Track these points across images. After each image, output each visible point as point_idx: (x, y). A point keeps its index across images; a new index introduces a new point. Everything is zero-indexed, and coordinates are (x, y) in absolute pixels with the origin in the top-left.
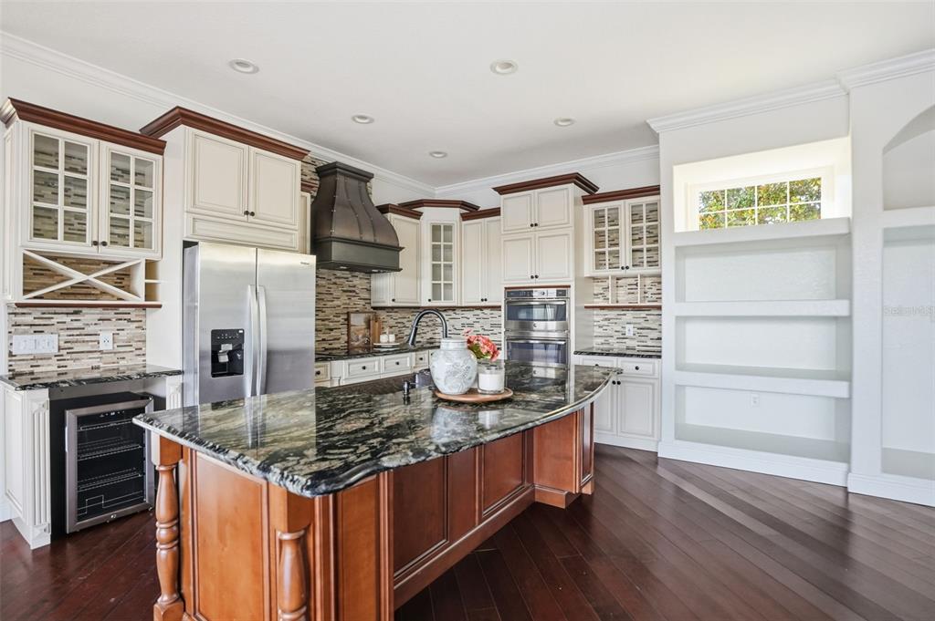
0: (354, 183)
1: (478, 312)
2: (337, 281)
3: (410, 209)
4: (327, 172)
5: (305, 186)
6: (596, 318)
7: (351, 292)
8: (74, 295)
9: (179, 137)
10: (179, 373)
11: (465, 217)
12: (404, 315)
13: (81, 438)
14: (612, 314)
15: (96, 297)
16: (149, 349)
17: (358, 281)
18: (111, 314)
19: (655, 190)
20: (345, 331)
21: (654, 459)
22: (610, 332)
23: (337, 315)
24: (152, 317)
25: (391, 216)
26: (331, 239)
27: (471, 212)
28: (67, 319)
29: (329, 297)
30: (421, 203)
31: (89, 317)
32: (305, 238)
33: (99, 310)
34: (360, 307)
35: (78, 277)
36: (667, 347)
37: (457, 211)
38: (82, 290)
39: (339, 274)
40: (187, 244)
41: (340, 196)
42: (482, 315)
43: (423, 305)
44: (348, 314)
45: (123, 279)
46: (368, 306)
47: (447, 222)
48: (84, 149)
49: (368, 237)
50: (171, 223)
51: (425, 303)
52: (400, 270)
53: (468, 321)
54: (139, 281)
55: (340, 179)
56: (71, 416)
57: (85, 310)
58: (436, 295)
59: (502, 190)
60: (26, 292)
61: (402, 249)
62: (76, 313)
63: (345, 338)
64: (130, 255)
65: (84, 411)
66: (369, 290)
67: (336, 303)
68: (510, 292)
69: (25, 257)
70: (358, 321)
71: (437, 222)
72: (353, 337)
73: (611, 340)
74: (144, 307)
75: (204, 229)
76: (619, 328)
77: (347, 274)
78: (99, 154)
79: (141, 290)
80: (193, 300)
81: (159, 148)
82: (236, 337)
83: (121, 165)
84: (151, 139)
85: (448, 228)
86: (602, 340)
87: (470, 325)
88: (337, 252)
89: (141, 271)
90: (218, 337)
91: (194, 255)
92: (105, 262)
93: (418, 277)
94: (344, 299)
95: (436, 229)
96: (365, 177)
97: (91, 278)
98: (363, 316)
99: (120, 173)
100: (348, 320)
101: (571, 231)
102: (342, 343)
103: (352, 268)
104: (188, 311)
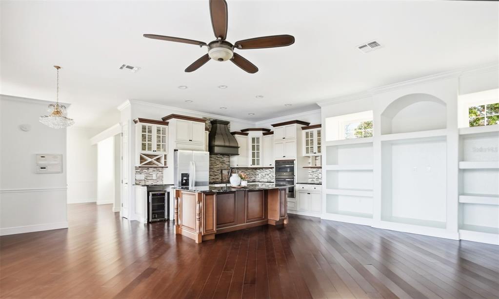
0: (223, 126)
1: (270, 169)
2: (218, 159)
3: (244, 132)
4: (214, 123)
5: (206, 129)
6: (309, 171)
7: (223, 163)
8: (150, 164)
9: (172, 121)
10: (173, 185)
11: (264, 134)
12: (243, 170)
13: (153, 199)
14: (314, 170)
15: (152, 165)
16: (164, 179)
17: (225, 159)
18: (155, 169)
19: (320, 126)
20: (220, 176)
21: (319, 221)
22: (314, 177)
23: (218, 170)
24: (165, 170)
25: (236, 136)
26: (214, 146)
27: (267, 132)
28: (146, 170)
29: (215, 164)
30: (248, 130)
31: (151, 170)
32: (207, 146)
33: (153, 168)
34: (226, 168)
35: (149, 160)
36: (324, 181)
37: (261, 132)
38: (150, 163)
39: (218, 156)
40: (175, 150)
41: (218, 131)
42: (272, 171)
43: (249, 167)
44: (222, 170)
45: (158, 160)
46: (229, 168)
47: (258, 137)
48: (151, 127)
49: (227, 144)
50: (171, 145)
51: (250, 166)
52: (238, 155)
53: (267, 173)
54: (163, 160)
55: (218, 125)
56: (151, 193)
57: (150, 168)
58: (254, 163)
59: (274, 126)
60: (141, 163)
61: (239, 147)
62: (148, 169)
63: (221, 178)
64: (161, 153)
65: (153, 193)
66: (229, 162)
67: (218, 166)
68: (277, 162)
69: (141, 156)
70: (225, 172)
71: (254, 137)
72: (224, 178)
73: (314, 180)
74: (163, 167)
75: (178, 146)
76: (317, 175)
77: (221, 156)
78: (154, 127)
79: (163, 163)
80: (177, 165)
81: (167, 124)
82: (187, 175)
83: (159, 129)
84: (164, 121)
85: (258, 139)
86: (311, 180)
87: (268, 175)
88: (217, 150)
89: (164, 157)
90: (183, 175)
91: (177, 153)
92: (154, 155)
93: (247, 157)
94: (220, 165)
95: (253, 139)
96: (226, 123)
97: (153, 160)
98: (227, 171)
99: (158, 131)
100: (222, 172)
101: (295, 140)
102: (220, 180)
103: (223, 154)
104: (175, 169)
